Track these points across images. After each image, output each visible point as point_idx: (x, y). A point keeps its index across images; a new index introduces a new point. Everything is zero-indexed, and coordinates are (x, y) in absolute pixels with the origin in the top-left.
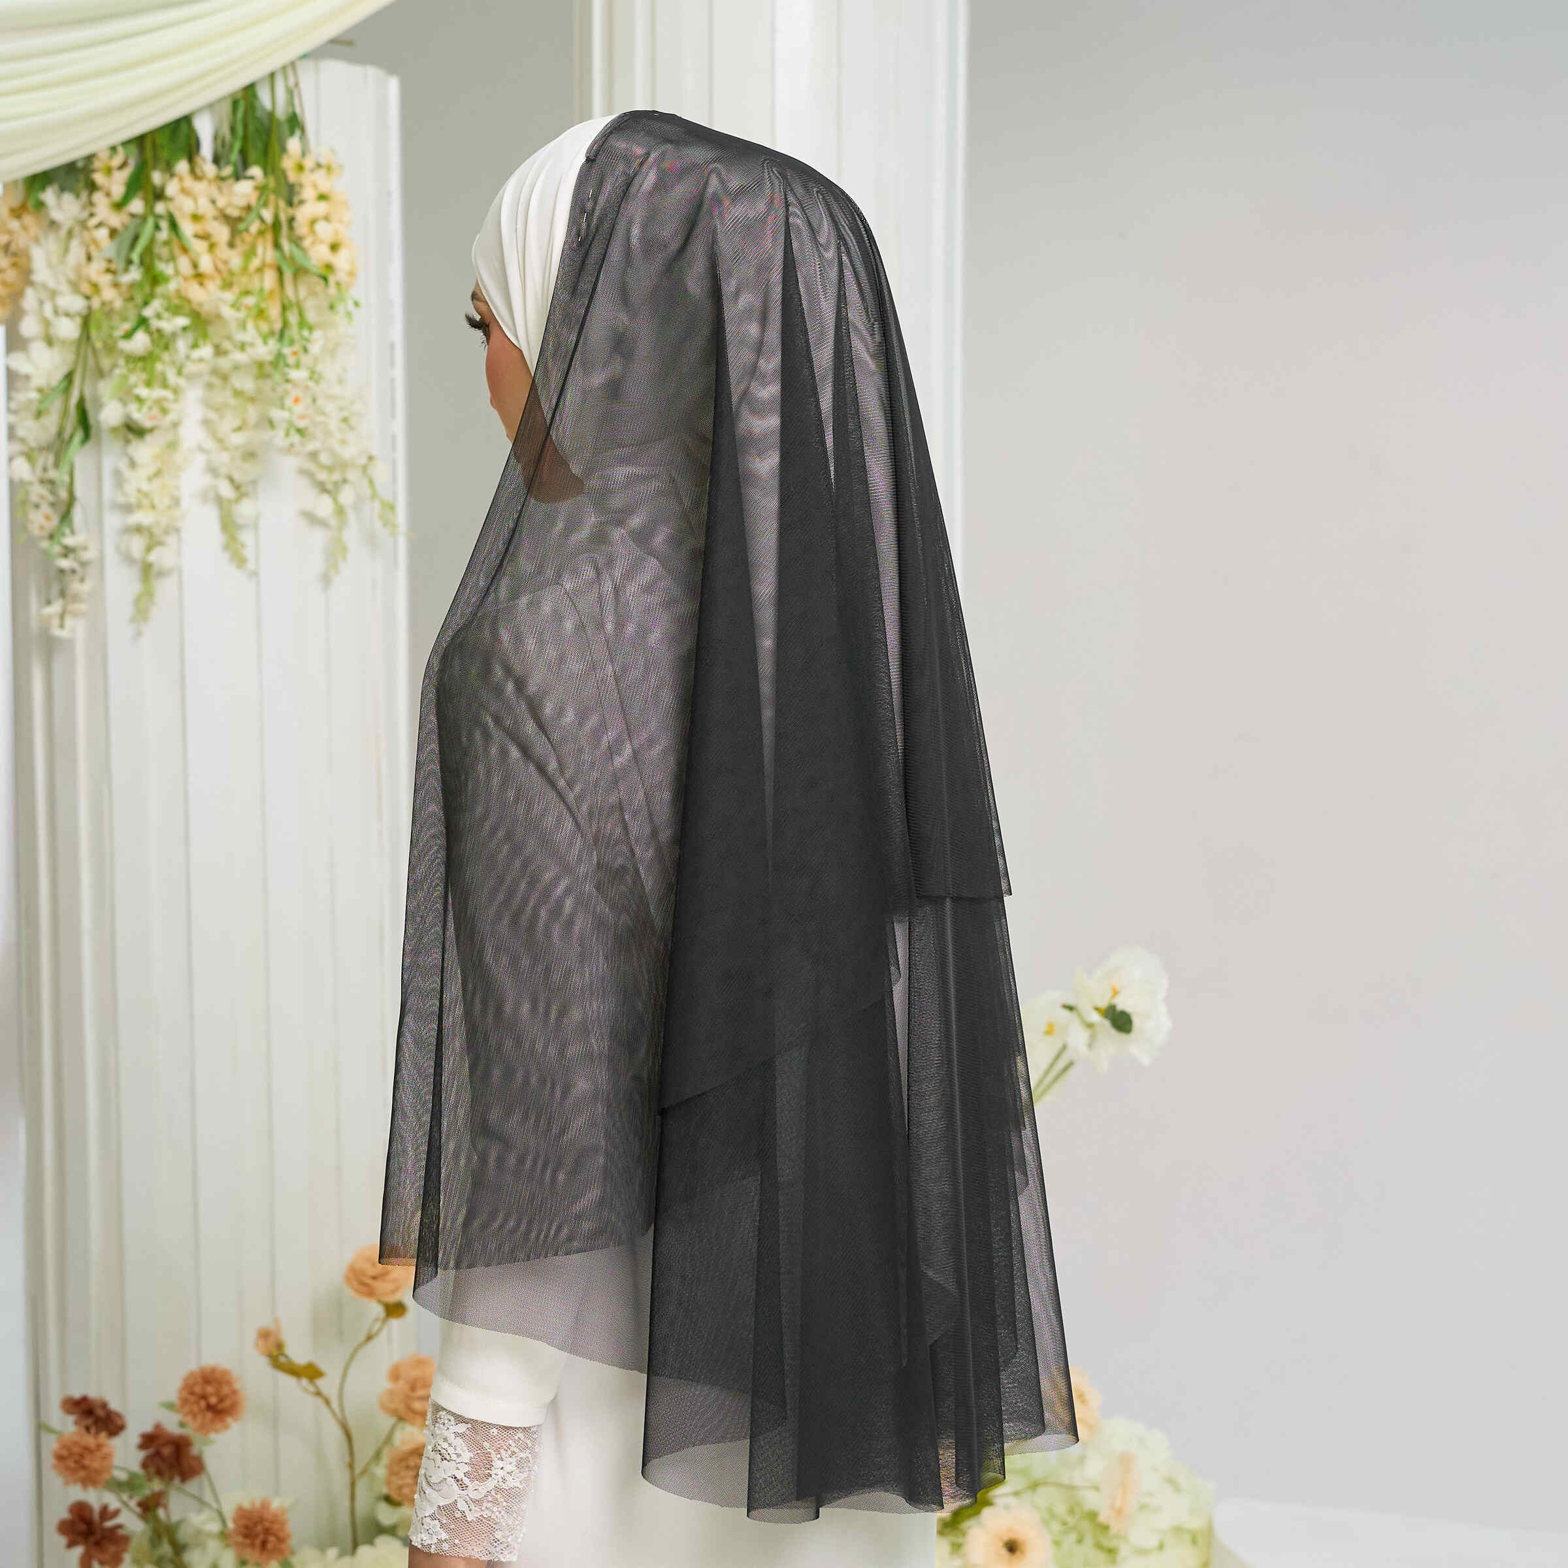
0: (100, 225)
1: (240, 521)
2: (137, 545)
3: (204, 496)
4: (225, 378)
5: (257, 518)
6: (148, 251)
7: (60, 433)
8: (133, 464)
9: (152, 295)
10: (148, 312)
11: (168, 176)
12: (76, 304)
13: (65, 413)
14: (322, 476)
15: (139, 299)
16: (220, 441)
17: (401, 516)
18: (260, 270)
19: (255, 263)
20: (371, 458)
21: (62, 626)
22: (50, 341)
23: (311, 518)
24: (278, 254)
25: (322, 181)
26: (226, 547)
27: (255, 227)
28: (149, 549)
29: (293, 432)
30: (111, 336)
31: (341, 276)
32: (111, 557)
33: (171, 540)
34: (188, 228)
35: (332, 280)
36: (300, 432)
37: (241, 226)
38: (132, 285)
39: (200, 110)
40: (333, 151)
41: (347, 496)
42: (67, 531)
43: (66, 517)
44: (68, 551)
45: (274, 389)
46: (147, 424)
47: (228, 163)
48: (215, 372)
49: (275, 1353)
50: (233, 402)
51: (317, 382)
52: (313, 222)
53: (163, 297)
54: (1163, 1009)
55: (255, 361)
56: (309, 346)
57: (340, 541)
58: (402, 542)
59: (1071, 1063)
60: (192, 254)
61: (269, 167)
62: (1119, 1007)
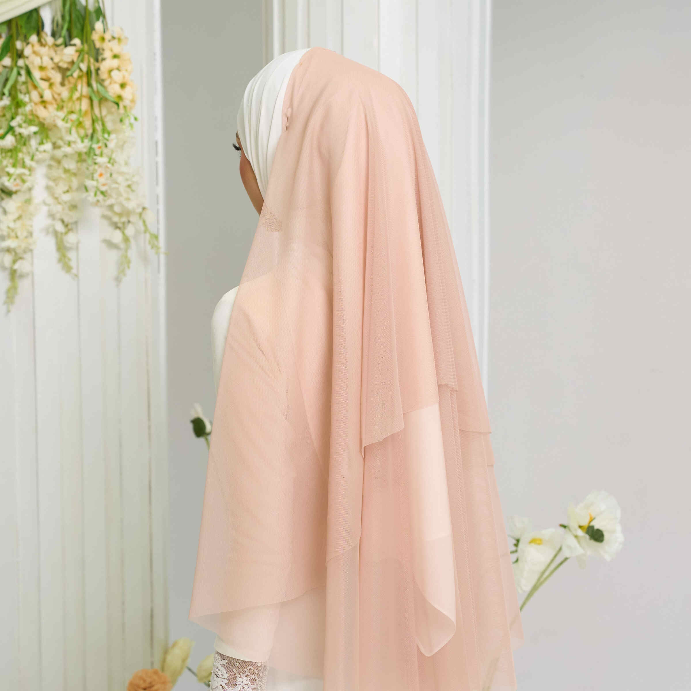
1: (68, 245)
2: (7, 259)
3: (47, 231)
4: (59, 162)
5: (78, 243)
6: (14, 87)
8: (5, 212)
9: (16, 114)
10: (14, 123)
11: (25, 44)
14: (116, 219)
15: (8, 116)
16: (56, 198)
17: (162, 242)
18: (79, 99)
19: (77, 95)
20: (144, 209)
23: (110, 244)
24: (90, 89)
25: (115, 47)
26: (60, 261)
27: (76, 74)
28: (14, 262)
29: (98, 193)
31: (127, 102)
33: (28, 256)
34: (37, 74)
35: (121, 105)
36: (103, 193)
37: (69, 73)
38: (4, 108)
39: (44, 5)
40: (122, 29)
41: (130, 231)
45: (87, 169)
46: (14, 189)
47: (60, 36)
48: (53, 158)
50: (63, 176)
51: (113, 165)
52: (110, 71)
53: (22, 114)
54: (619, 528)
55: (76, 152)
56: (108, 143)
57: (126, 257)
58: (162, 257)
59: (566, 559)
60: (39, 90)
61: (84, 38)
62: (596, 527)
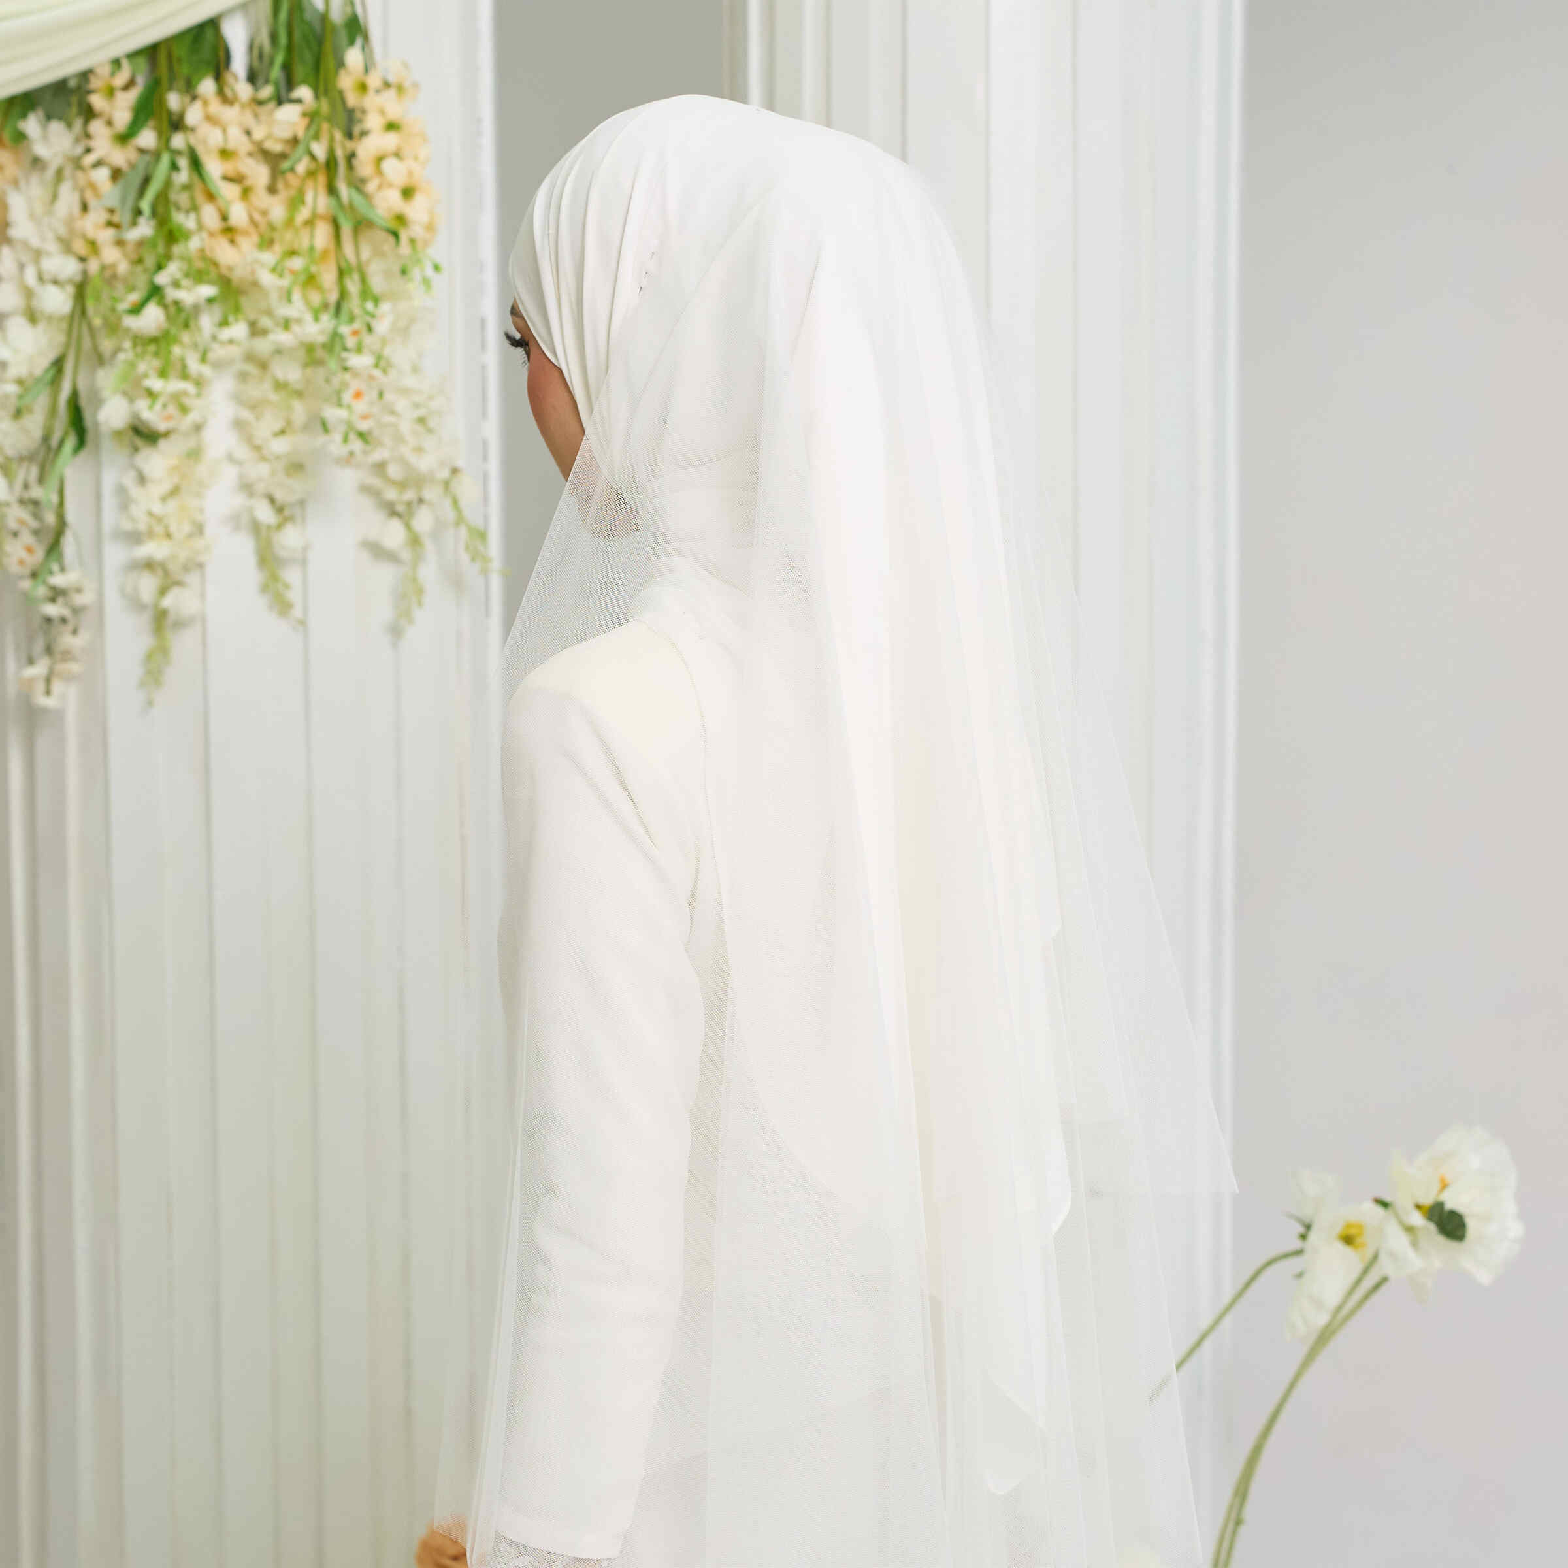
0: (98, 164)
1: (283, 554)
2: (147, 585)
3: (234, 521)
4: (263, 366)
5: (305, 549)
6: (163, 196)
7: (46, 438)
8: (142, 479)
9: (168, 257)
10: (162, 279)
11: (187, 99)
12: (69, 268)
13: (53, 411)
14: (391, 494)
15: (150, 261)
16: (258, 448)
17: (494, 546)
18: (310, 223)
19: (304, 213)
20: (455, 471)
21: (48, 692)
22: (32, 316)
23: (377, 551)
24: (332, 202)
25: (392, 106)
26: (264, 589)
27: (302, 167)
28: (163, 591)
29: (352, 436)
30: (113, 310)
31: (416, 230)
32: (113, 603)
33: (193, 579)
34: (214, 168)
35: (404, 236)
36: (362, 435)
37: (286, 165)
38: (141, 244)
39: (230, 11)
40: (406, 65)
41: (423, 521)
42: (55, 567)
43: (54, 547)
44: (56, 594)
45: (328, 381)
46: (162, 426)
47: (267, 81)
48: (250, 357)
50: (274, 397)
52: (380, 159)
53: (182, 258)
54: (1510, 1211)
55: (302, 344)
56: (374, 324)
57: (414, 580)
58: (496, 584)
59: (1384, 1281)
60: (221, 202)
61: (322, 88)
62: (1449, 1205)
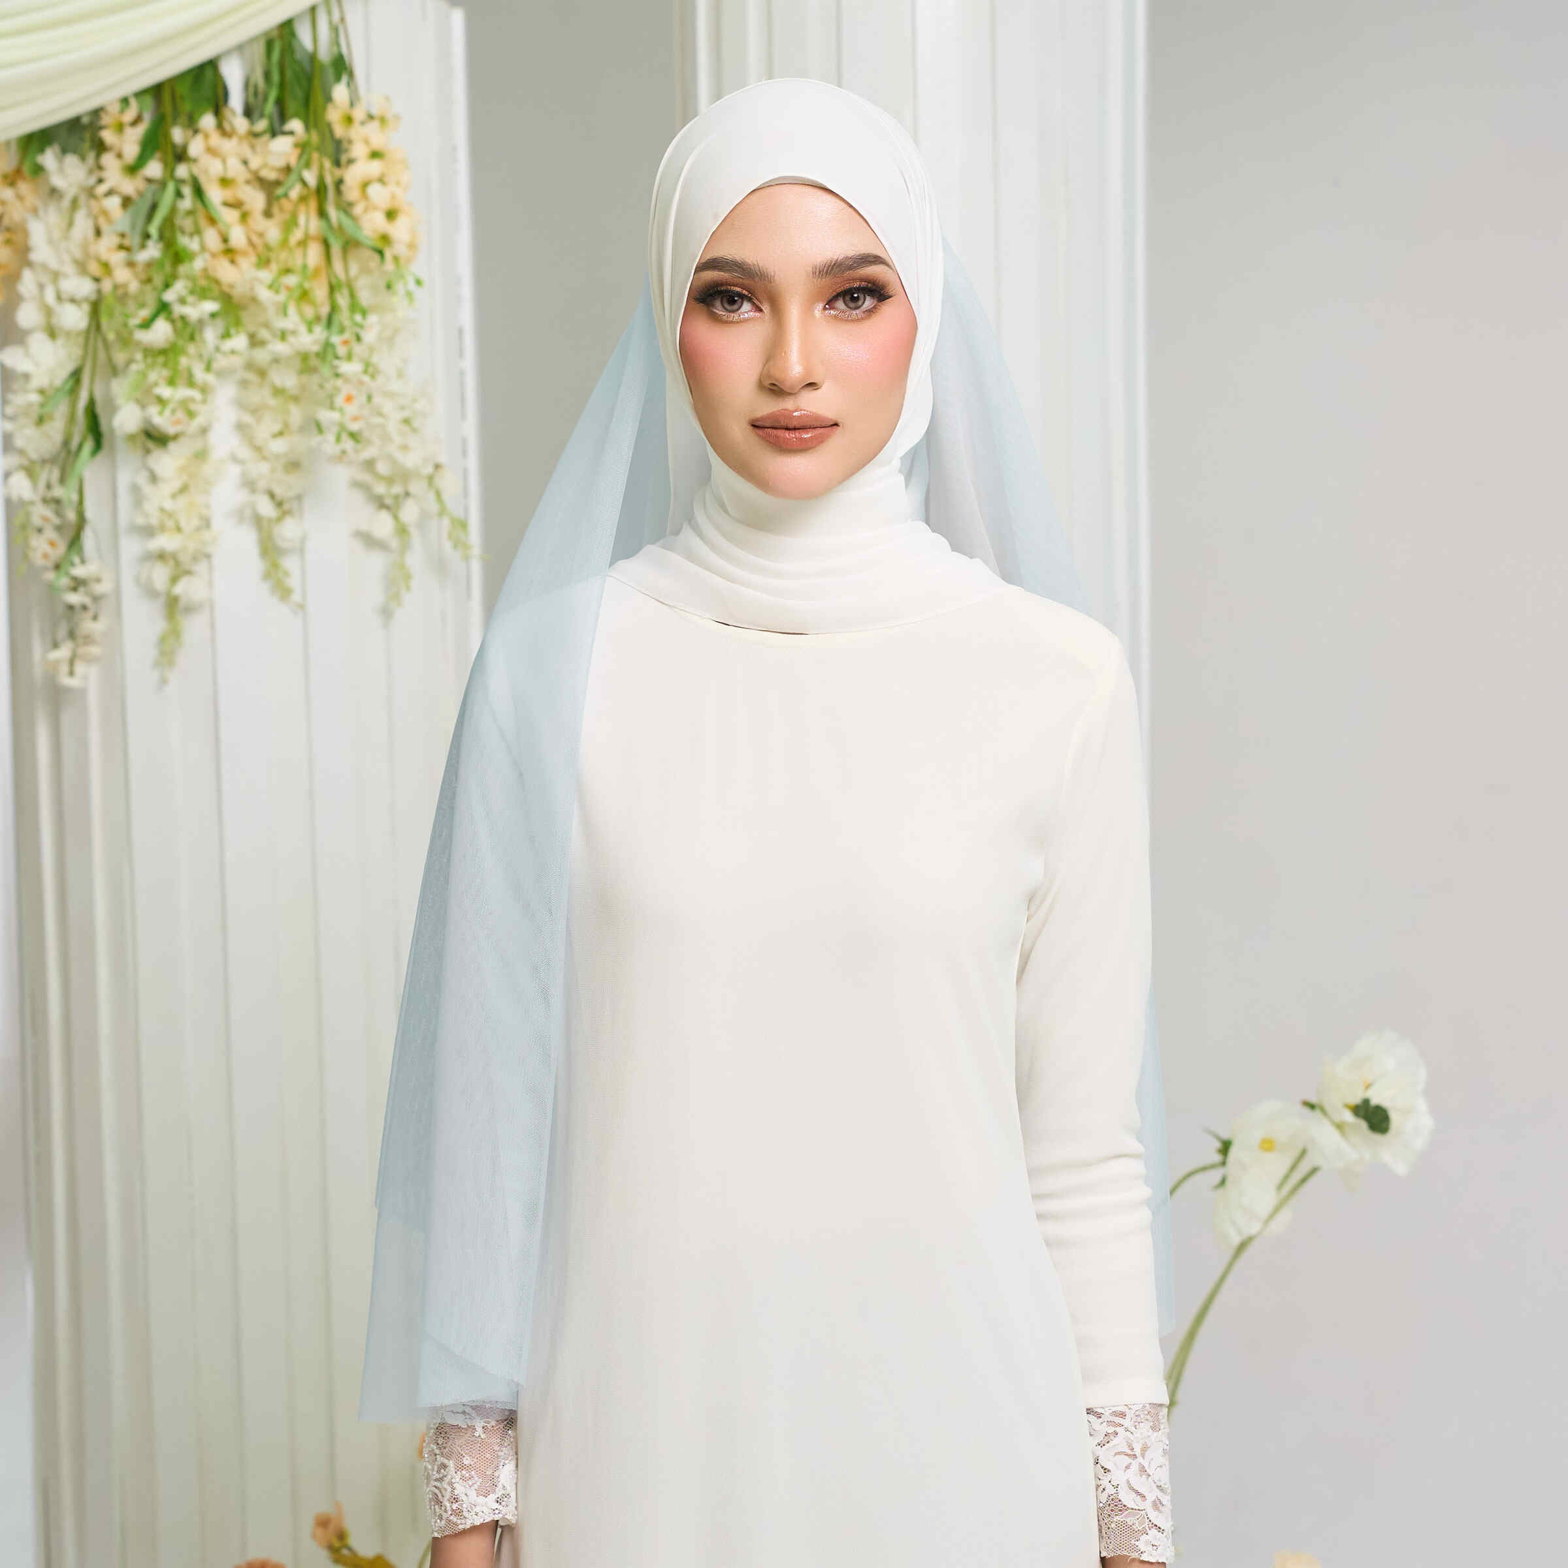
0: (110, 193)
1: (284, 545)
2: (160, 575)
3: (239, 515)
4: (262, 373)
5: (303, 540)
6: (169, 221)
7: (66, 443)
8: (154, 478)
9: (174, 276)
10: (169, 296)
11: (190, 133)
12: (84, 287)
13: (72, 418)
14: (380, 489)
15: (158, 280)
17: (474, 535)
18: (303, 243)
19: (297, 235)
20: (437, 467)
21: (71, 673)
22: (52, 332)
23: (369, 541)
24: (323, 224)
25: (376, 136)
26: (267, 576)
27: (295, 193)
28: (174, 580)
29: (344, 436)
30: (125, 325)
31: (399, 248)
32: (129, 590)
33: (201, 568)
34: (215, 195)
35: (388, 254)
36: (354, 436)
37: (280, 191)
38: (149, 265)
39: (228, 53)
40: (387, 99)
41: (409, 512)
42: (76, 560)
43: (75, 542)
44: (78, 584)
45: (321, 386)
46: (171, 430)
47: (262, 116)
48: (250, 366)
49: (337, 1544)
50: (272, 402)
51: (373, 377)
52: (365, 185)
53: (187, 277)
54: (1422, 1105)
55: (298, 353)
56: (363, 334)
57: (402, 566)
58: (476, 567)
59: (1314, 1170)
60: (221, 225)
61: (312, 119)
62: (1374, 1102)
